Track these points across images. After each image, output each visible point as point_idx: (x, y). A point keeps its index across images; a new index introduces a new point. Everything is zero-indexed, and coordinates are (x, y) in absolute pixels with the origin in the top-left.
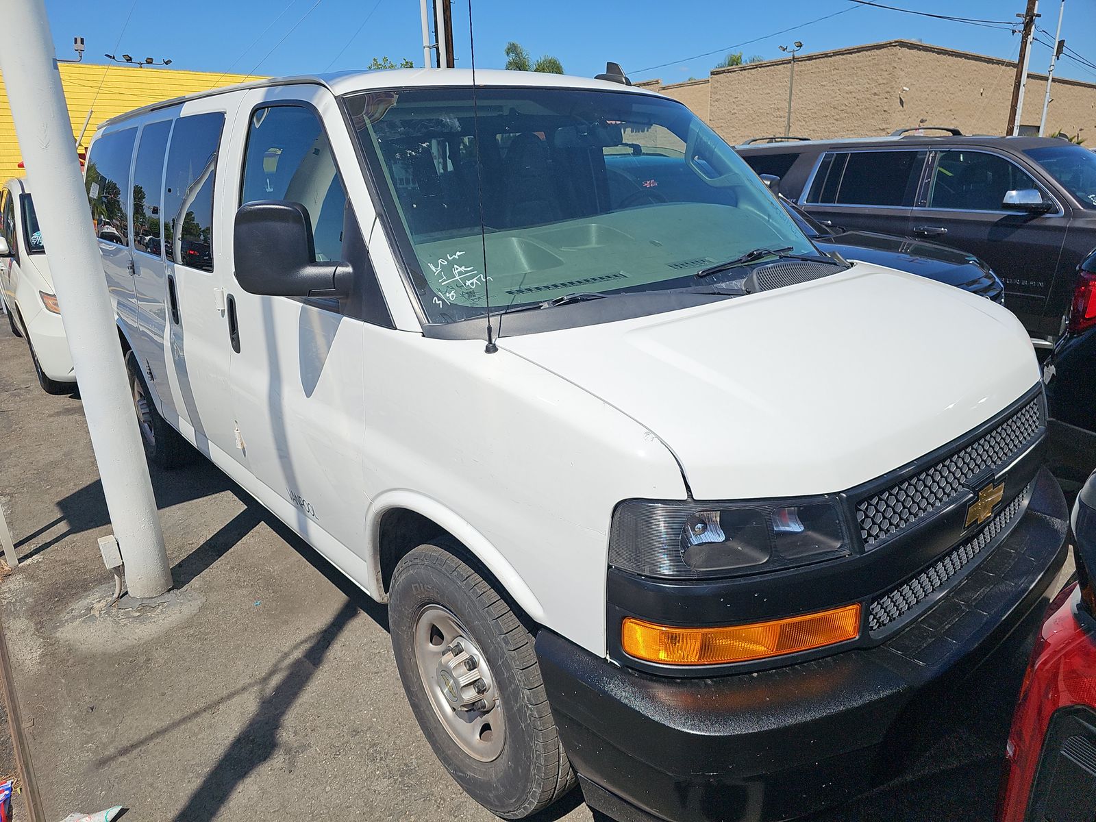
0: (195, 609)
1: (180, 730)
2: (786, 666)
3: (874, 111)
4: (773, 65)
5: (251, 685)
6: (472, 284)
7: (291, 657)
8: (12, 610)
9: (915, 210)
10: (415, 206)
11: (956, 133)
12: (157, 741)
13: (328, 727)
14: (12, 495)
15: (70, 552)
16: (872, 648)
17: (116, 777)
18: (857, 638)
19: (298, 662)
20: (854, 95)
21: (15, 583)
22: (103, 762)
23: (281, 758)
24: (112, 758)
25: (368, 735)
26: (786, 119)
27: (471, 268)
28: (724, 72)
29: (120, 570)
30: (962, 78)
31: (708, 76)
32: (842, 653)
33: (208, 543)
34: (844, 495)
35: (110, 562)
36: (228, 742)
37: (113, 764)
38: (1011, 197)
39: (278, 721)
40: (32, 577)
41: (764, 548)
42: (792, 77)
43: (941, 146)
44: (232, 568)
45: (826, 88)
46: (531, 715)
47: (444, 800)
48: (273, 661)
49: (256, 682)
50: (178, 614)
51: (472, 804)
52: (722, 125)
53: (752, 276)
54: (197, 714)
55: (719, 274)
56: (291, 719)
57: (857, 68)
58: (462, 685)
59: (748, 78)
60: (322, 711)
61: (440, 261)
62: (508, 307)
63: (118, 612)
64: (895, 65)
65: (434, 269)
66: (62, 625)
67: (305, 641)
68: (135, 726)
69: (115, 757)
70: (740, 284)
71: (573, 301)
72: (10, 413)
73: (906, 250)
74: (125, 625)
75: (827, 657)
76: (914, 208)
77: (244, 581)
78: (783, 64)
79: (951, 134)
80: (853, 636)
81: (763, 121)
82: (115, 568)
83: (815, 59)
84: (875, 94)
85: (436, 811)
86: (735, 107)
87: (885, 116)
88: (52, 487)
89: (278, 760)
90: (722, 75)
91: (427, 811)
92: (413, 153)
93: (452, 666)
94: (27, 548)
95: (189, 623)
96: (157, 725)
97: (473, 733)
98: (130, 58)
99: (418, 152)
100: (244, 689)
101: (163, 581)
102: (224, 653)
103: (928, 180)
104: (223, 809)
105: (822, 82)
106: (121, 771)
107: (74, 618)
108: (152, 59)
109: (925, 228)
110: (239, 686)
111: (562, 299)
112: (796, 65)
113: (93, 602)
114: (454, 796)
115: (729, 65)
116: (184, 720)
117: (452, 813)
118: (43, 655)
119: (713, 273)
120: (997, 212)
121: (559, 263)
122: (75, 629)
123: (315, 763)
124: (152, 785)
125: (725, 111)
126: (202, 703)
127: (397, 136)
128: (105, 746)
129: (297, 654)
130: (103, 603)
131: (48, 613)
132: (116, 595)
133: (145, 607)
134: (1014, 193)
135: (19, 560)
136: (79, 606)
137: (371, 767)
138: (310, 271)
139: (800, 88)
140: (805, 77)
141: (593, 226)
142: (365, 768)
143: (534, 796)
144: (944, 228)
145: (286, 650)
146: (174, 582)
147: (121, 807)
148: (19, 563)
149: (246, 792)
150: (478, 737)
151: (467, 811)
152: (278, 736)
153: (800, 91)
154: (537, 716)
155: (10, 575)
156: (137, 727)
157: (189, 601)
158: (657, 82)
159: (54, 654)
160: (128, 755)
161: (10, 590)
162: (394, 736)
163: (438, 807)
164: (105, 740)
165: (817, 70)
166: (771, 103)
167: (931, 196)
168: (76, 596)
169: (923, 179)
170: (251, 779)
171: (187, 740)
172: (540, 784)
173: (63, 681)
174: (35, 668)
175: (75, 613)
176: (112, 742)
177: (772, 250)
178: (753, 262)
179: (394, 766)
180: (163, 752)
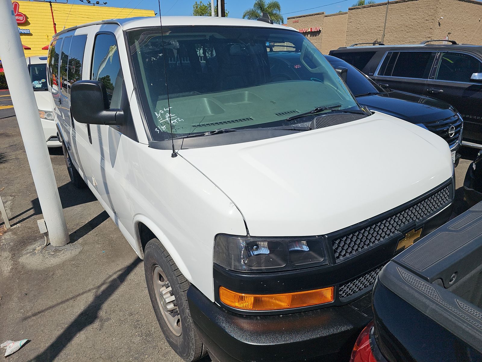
0: (77, 253)
1: (59, 307)
2: (297, 313)
3: (426, 28)
4: (379, 6)
5: (93, 289)
6: (174, 122)
7: (112, 277)
8: (4, 247)
9: (429, 81)
10: (152, 84)
11: (454, 43)
12: (49, 311)
13: (120, 311)
14: (14, 196)
15: (32, 223)
16: (342, 306)
17: (29, 326)
18: (333, 302)
19: (114, 280)
20: (416, 20)
21: (8, 236)
22: (26, 319)
23: (97, 324)
24: (29, 317)
25: (136, 316)
26: (383, 32)
27: (174, 115)
28: (355, 9)
29: (46, 234)
30: (471, 12)
31: (347, 11)
32: (326, 308)
33: (89, 223)
34: (327, 236)
35: (42, 230)
36: (77, 314)
37: (29, 320)
38: (475, 76)
39: (100, 306)
40: (15, 234)
41: (284, 260)
42: (387, 11)
43: (444, 50)
44: (97, 235)
45: (403, 17)
46: (189, 321)
47: (162, 349)
48: (104, 279)
49: (95, 288)
50: (70, 255)
51: (173, 352)
52: (353, 34)
53: (314, 121)
54: (68, 300)
55: (299, 119)
56: (105, 306)
57: (419, 7)
58: (167, 302)
59: (366, 11)
60: (119, 303)
61: (160, 111)
62: (189, 134)
63: (45, 252)
64: (437, 6)
65: (157, 115)
66: (22, 256)
67: (119, 271)
68: (42, 303)
69: (31, 317)
70: (308, 124)
71: (220, 132)
72: (21, 159)
73: (422, 102)
74: (47, 258)
75: (318, 309)
76: (428, 80)
77: (100, 241)
78: (383, 5)
79: (451, 44)
80: (331, 301)
81: (372, 32)
82: (45, 233)
83: (399, 3)
84: (427, 20)
85: (157, 354)
86: (359, 25)
87: (431, 31)
88: (31, 194)
89: (96, 324)
90: (354, 10)
91: (153, 354)
92: (155, 59)
93: (164, 293)
94: (15, 221)
95: (73, 259)
96: (50, 304)
97: (174, 322)
98: (90, 1)
99: (157, 59)
100: (89, 290)
101: (65, 240)
102: (85, 274)
103: (436, 66)
104: (69, 344)
105: (401, 14)
106: (32, 323)
107: (28, 253)
108: (99, 2)
109: (433, 90)
110: (87, 289)
111: (215, 131)
112: (389, 6)
113: (36, 246)
114: (166, 348)
115: (359, 5)
116: (62, 302)
117: (164, 356)
118: (12, 269)
119: (295, 119)
120: (468, 83)
121: (223, 112)
122: (27, 258)
123: (111, 327)
124: (42, 331)
125: (354, 27)
126: (71, 296)
127: (148, 51)
128: (28, 311)
129: (115, 276)
130: (40, 247)
131: (18, 250)
132: (45, 245)
133: (57, 250)
134: (476, 74)
135: (11, 226)
136: (30, 248)
137: (134, 331)
138: (105, 113)
139: (391, 17)
140: (394, 11)
141: (246, 92)
142: (131, 331)
143: (192, 355)
144: (442, 90)
145: (111, 274)
146: (70, 240)
147: (27, 340)
148: (11, 227)
149: (80, 337)
150: (176, 324)
151: (170, 355)
152: (98, 313)
153: (391, 18)
154: (191, 322)
155: (6, 232)
156: (42, 304)
157: (76, 249)
158: (323, 13)
159: (16, 268)
160: (36, 316)
161: (5, 239)
162: (147, 318)
163: (158, 352)
164: (28, 309)
165: (399, 8)
166: (376, 24)
167: (437, 73)
168: (30, 243)
169: (433, 66)
170: (83, 332)
171: (61, 312)
172: (194, 350)
173: (17, 281)
174: (8, 274)
175: (28, 251)
176: (31, 310)
177: (327, 107)
178: (317, 113)
179: (144, 331)
180: (51, 316)
